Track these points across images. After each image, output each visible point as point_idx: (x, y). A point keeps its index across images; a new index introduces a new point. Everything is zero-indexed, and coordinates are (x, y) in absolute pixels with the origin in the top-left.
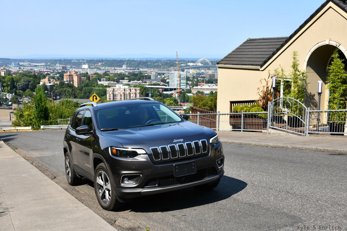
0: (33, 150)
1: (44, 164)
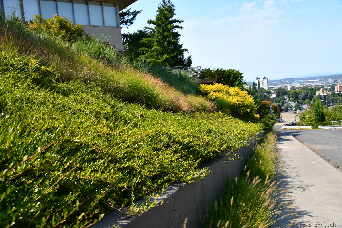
0: (316, 144)
1: (327, 155)
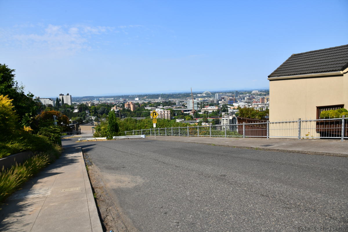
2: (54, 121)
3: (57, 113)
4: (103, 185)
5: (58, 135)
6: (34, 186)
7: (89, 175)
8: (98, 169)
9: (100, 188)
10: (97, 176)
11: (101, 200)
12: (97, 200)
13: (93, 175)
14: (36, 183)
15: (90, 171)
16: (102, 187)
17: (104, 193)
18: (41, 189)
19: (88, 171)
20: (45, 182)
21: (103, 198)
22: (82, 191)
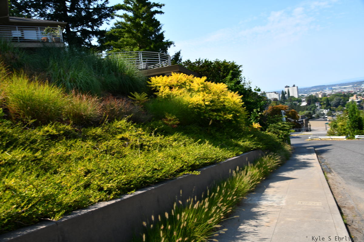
2: (282, 116)
3: (284, 108)
4: (353, 205)
5: (287, 132)
6: (266, 190)
7: (330, 187)
8: (342, 180)
9: (349, 208)
10: (342, 189)
11: (355, 229)
12: (349, 227)
13: (335, 187)
14: (268, 187)
15: (330, 181)
16: (353, 208)
17: (357, 218)
18: (273, 195)
19: (327, 181)
20: (278, 188)
21: (357, 225)
22: (324, 208)
